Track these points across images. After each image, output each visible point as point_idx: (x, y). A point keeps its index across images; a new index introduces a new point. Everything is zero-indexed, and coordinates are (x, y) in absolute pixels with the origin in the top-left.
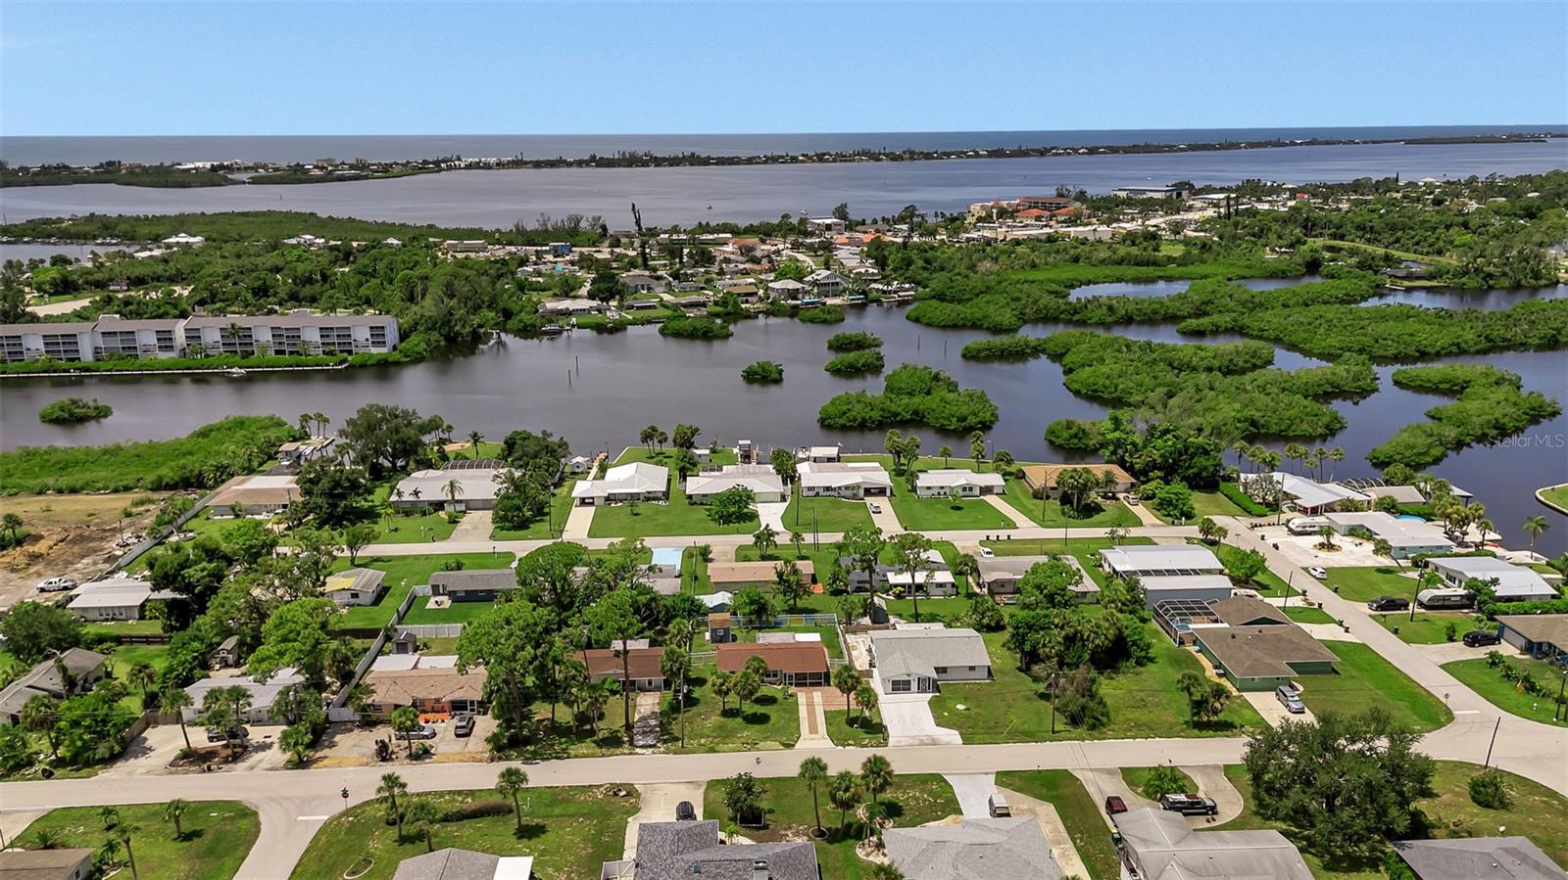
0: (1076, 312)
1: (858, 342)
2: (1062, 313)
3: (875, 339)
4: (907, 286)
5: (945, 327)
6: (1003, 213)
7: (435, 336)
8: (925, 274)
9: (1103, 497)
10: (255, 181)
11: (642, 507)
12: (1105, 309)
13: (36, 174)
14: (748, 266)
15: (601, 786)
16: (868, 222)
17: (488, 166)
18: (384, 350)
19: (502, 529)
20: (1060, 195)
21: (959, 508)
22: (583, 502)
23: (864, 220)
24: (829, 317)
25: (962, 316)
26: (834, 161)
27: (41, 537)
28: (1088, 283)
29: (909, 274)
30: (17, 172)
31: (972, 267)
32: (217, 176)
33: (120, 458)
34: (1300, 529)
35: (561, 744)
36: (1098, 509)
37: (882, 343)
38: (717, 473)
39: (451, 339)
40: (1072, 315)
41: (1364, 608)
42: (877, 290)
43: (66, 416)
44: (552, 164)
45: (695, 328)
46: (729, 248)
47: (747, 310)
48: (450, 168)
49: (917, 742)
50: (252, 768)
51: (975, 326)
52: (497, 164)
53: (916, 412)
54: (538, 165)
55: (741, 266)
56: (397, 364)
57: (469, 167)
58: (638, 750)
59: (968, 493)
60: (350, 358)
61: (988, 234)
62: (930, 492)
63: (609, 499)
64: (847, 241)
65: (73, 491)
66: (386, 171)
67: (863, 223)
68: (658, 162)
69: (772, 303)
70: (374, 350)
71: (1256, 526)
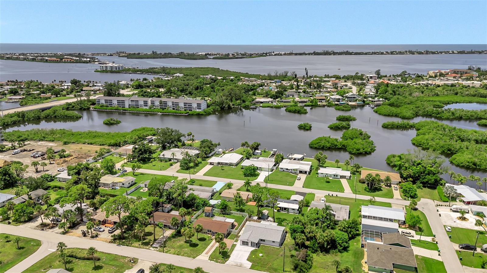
0: (439, 114)
1: (347, 118)
2: (433, 113)
3: (354, 118)
4: (381, 99)
5: (385, 115)
6: (441, 75)
7: (217, 107)
8: (391, 96)
9: (385, 186)
10: (214, 58)
11: (226, 168)
12: (450, 114)
13: (163, 55)
14: (333, 90)
15: (130, 257)
16: (388, 76)
17: (281, 55)
18: (200, 110)
19: (182, 169)
20: (470, 69)
21: (328, 182)
22: (211, 164)
23: (386, 75)
24: (345, 109)
25: (392, 112)
26: (397, 54)
27: (73, 156)
28: (457, 103)
29: (385, 95)
30: (159, 54)
31: (410, 94)
32: (205, 57)
33: (109, 136)
34: (455, 210)
35: (133, 241)
36: (379, 189)
37: (356, 119)
38: (256, 159)
39: (222, 109)
40: (437, 115)
41: (457, 247)
42: (370, 100)
43: (108, 123)
44: (300, 54)
45: (296, 110)
46: (329, 83)
47: (320, 105)
48: (270, 55)
49: (235, 264)
50: (53, 231)
51: (396, 116)
52: (284, 54)
53: (344, 146)
54: (296, 54)
55: (329, 90)
56: (202, 115)
57: (275, 55)
58: (151, 248)
59: (335, 177)
60: (190, 112)
61: (430, 82)
62: (322, 175)
63: (219, 163)
64: (374, 82)
65: (91, 144)
66: (251, 56)
67: (386, 76)
68: (334, 53)
69: (329, 103)
70: (198, 110)
71: (439, 205)
